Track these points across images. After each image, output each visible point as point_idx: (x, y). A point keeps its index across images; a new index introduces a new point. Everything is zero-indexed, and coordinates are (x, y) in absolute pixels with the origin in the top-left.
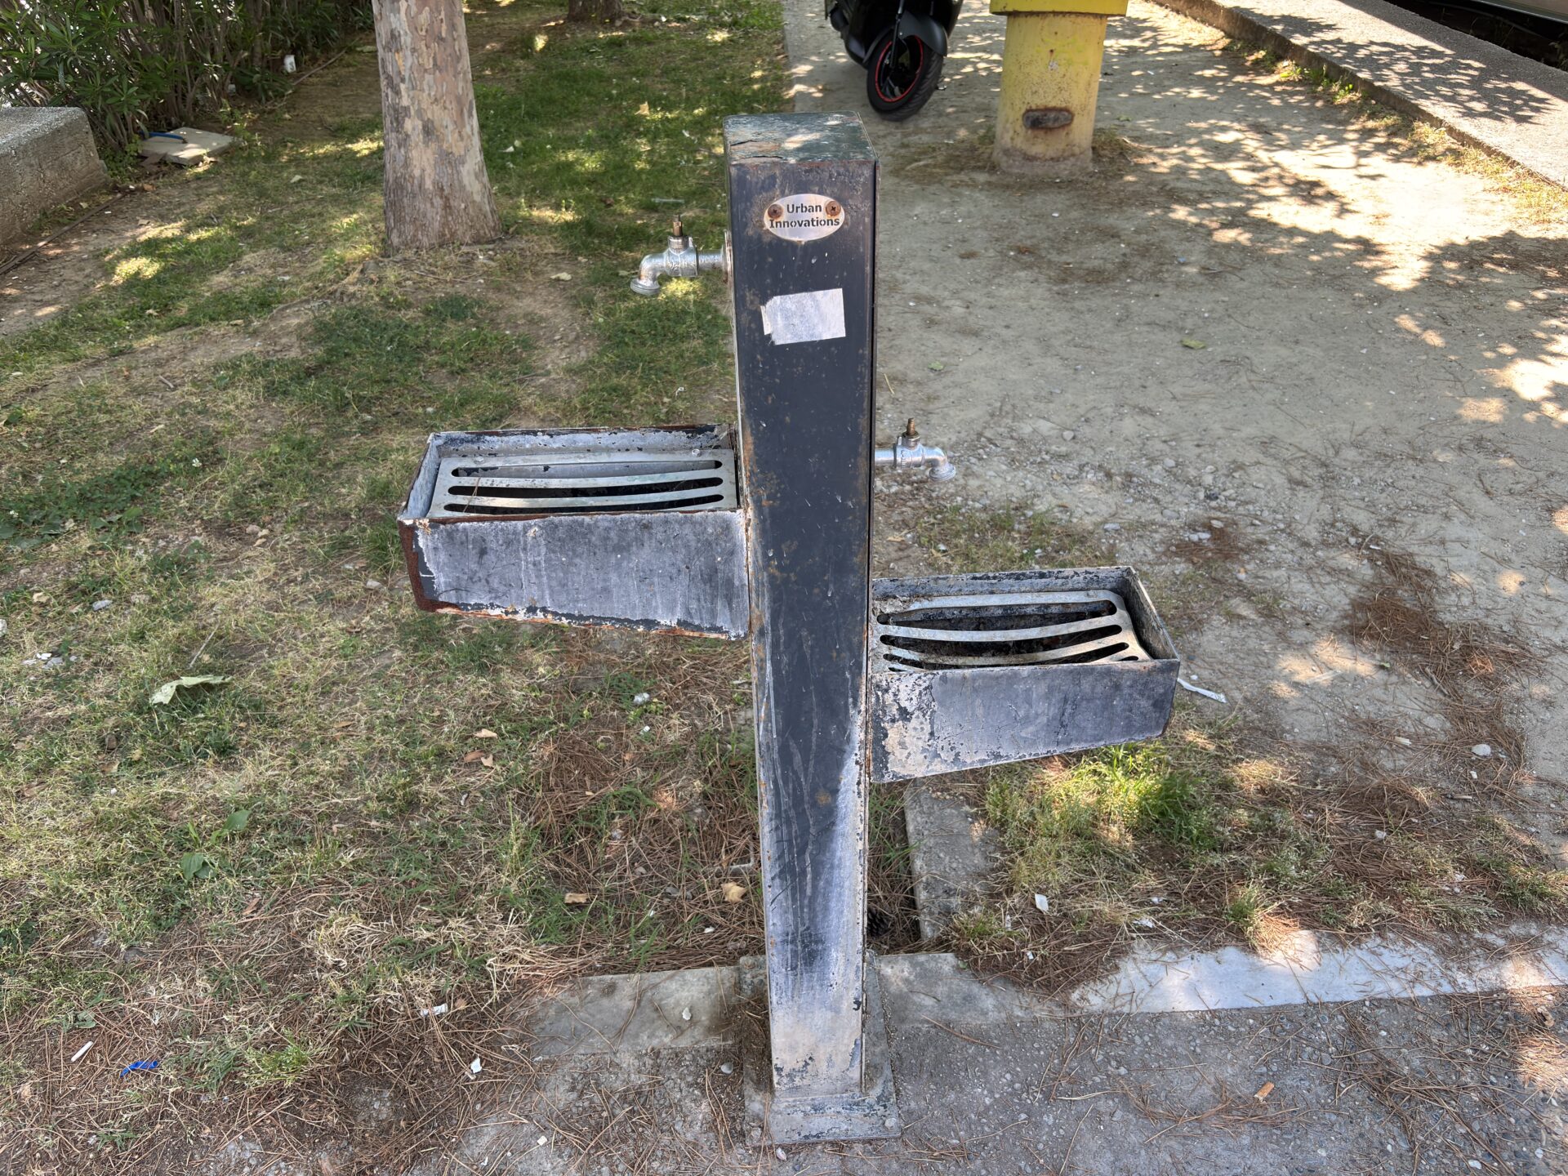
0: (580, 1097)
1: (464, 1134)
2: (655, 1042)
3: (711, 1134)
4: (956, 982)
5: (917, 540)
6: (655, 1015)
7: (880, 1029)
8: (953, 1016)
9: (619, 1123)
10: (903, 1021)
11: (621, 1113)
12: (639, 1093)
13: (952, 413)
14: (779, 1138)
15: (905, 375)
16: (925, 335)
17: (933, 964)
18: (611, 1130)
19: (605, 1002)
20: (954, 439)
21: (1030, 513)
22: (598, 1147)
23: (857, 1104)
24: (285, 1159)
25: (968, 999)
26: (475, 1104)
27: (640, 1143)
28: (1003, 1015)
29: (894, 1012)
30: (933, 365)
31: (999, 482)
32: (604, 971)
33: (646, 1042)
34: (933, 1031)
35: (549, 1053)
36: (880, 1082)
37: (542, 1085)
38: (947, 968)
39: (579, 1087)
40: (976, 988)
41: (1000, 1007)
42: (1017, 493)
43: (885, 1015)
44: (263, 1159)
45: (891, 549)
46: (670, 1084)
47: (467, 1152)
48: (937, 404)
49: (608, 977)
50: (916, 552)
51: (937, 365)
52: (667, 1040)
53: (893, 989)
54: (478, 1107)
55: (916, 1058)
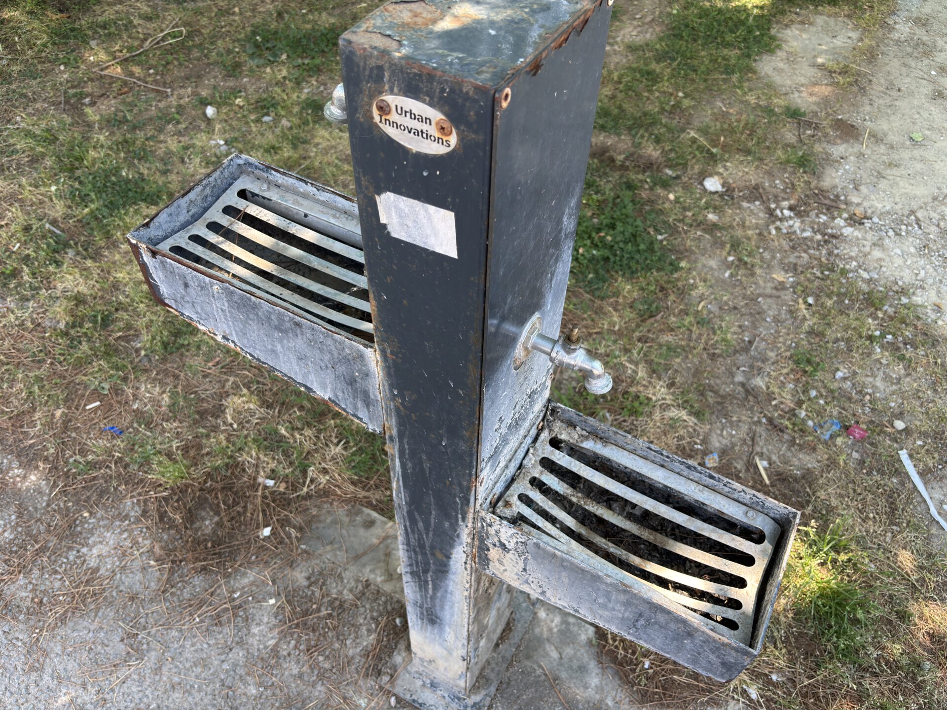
0: (309, 587)
1: (236, 571)
2: (372, 576)
3: (363, 660)
4: (582, 651)
5: (794, 286)
6: (383, 558)
7: (508, 655)
8: (564, 675)
9: (319, 617)
10: (528, 657)
11: (324, 612)
12: (341, 606)
13: (901, 184)
14: (398, 690)
15: (885, 135)
16: (926, 105)
17: (576, 629)
18: (311, 619)
19: (362, 531)
20: (888, 208)
21: (904, 300)
22: (297, 626)
23: (459, 699)
24: (147, 528)
25: (582, 669)
26: (252, 555)
27: (322, 639)
28: (598, 697)
29: (527, 647)
30: (914, 136)
31: (898, 261)
32: (375, 508)
33: (367, 574)
34: (543, 677)
35: (310, 546)
36: (483, 693)
37: (294, 565)
38: (583, 638)
39: (313, 579)
40: (592, 665)
41: (600, 689)
42: (907, 277)
43: (519, 646)
44: (138, 520)
45: (769, 285)
46: (362, 610)
47: (232, 582)
48: (895, 171)
49: (374, 514)
50: (787, 296)
51: (917, 137)
52: (379, 579)
53: (537, 630)
54: (254, 558)
55: (518, 691)
